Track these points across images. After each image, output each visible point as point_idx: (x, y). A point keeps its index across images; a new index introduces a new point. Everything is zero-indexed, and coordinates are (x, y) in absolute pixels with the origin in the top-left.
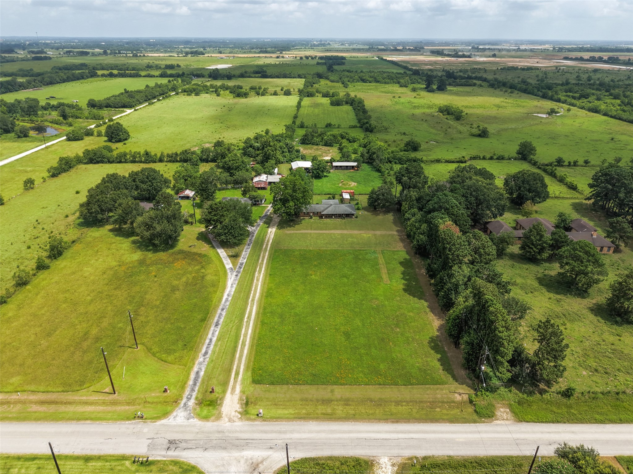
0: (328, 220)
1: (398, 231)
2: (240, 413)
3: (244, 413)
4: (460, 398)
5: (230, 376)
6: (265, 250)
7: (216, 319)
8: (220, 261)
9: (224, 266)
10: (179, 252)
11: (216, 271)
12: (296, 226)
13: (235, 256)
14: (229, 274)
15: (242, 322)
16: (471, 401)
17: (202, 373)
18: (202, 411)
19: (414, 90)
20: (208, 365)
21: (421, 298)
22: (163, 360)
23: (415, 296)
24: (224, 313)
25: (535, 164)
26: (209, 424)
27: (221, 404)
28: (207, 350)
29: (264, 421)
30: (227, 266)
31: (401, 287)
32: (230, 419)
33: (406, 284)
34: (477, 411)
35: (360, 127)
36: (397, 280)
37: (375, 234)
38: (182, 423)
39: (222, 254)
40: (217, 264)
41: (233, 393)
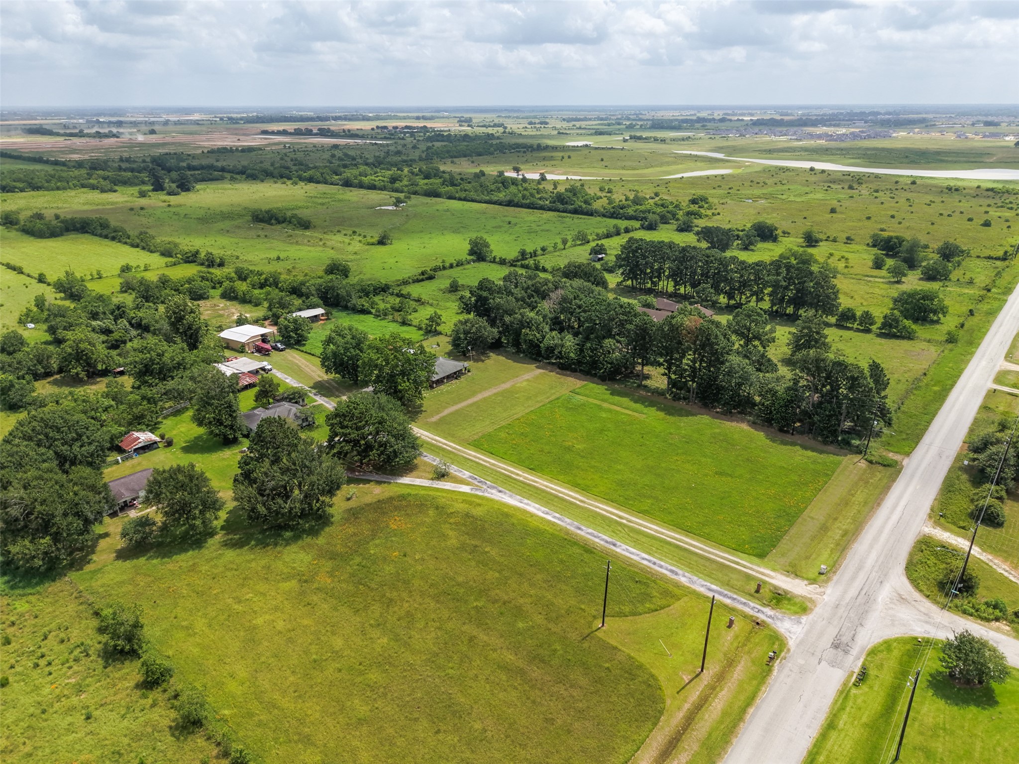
0: (443, 388)
1: (538, 367)
2: (809, 584)
3: (813, 581)
4: (863, 464)
5: (736, 569)
6: (459, 450)
7: (597, 540)
8: (438, 490)
9: (460, 492)
10: (354, 514)
11: (464, 501)
12: (423, 409)
13: (441, 475)
14: (486, 494)
15: (625, 525)
16: (871, 462)
17: (714, 587)
18: (789, 609)
19: (143, 195)
20: (700, 578)
21: (693, 415)
22: (657, 610)
23: (687, 416)
24: (590, 531)
25: (503, 262)
26: (818, 610)
27: (786, 592)
28: (667, 569)
29: (835, 572)
30: (460, 490)
31: (661, 414)
32: (817, 593)
33: (659, 409)
34: (885, 466)
35: (186, 262)
36: (645, 410)
37: (528, 380)
38: (805, 629)
39: (418, 482)
40: (444, 495)
41: (772, 578)
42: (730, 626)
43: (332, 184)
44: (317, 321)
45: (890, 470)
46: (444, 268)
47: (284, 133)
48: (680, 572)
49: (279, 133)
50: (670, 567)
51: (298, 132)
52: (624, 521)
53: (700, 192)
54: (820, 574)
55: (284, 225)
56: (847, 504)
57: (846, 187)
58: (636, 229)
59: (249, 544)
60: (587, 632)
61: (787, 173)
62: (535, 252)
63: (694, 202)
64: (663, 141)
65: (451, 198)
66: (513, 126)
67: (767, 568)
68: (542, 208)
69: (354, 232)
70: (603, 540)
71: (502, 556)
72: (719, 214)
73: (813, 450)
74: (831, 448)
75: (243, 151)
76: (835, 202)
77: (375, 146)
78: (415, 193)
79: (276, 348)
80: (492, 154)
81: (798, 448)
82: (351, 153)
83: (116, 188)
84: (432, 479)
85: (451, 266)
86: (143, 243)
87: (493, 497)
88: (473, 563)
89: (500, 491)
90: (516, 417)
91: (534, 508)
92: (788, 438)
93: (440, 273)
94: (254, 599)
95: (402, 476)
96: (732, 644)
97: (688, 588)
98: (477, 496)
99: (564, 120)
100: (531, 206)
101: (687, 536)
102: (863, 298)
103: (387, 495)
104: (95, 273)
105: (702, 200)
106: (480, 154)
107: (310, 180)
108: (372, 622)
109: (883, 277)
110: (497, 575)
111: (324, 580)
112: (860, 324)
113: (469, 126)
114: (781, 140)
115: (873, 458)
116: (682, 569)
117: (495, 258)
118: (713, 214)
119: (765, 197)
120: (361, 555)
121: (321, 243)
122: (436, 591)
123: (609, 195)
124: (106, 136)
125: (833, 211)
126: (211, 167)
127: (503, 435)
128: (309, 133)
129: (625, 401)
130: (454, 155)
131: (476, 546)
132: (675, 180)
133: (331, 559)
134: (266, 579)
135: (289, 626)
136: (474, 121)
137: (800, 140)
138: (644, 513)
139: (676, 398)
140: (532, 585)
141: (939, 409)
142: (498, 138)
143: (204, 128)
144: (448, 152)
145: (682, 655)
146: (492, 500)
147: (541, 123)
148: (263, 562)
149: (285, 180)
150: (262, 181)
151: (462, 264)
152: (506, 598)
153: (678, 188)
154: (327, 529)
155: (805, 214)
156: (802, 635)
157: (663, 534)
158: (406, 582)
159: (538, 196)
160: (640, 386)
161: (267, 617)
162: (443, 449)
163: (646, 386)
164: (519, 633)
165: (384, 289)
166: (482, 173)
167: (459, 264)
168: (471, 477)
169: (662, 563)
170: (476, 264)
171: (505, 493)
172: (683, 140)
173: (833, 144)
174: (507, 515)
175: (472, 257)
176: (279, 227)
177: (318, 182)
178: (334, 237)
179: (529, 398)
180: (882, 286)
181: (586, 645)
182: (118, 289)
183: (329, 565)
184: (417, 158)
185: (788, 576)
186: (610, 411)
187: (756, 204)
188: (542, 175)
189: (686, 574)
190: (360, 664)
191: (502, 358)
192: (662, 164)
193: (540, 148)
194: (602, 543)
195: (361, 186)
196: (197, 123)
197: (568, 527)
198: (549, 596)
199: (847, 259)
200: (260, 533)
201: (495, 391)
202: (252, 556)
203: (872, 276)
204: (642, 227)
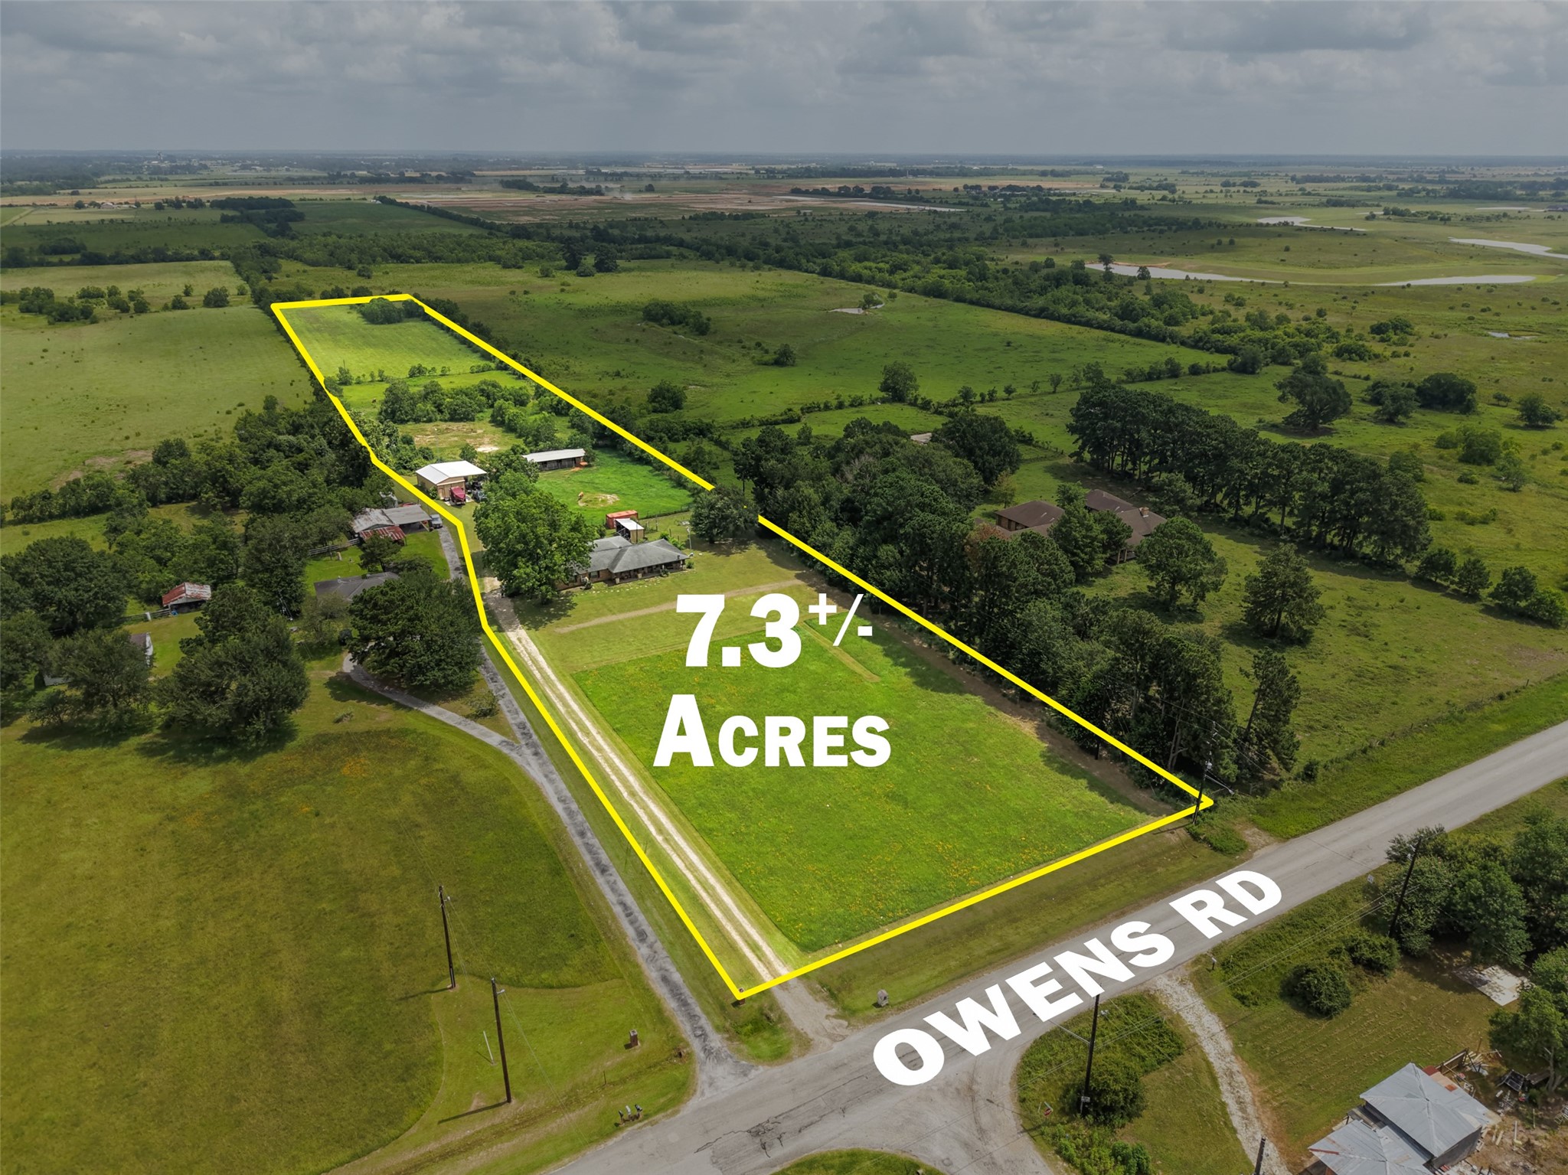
0: (631, 586)
1: (798, 577)
2: (836, 1017)
3: (848, 1014)
4: (1177, 837)
5: (741, 958)
6: (550, 681)
8: (460, 733)
9: (482, 743)
10: (323, 741)
11: (473, 757)
12: (570, 612)
13: (486, 714)
14: (514, 755)
15: (653, 845)
16: (1196, 836)
17: (677, 976)
18: (755, 1048)
19: (547, 273)
20: (671, 955)
21: (961, 692)
22: (551, 987)
23: (948, 692)
24: (595, 841)
25: (926, 406)
26: (800, 1066)
27: (782, 1018)
28: (637, 928)
29: (902, 1010)
30: (488, 740)
31: (908, 681)
32: (831, 1035)
33: (914, 673)
34: (1215, 849)
35: (498, 368)
38: (741, 1088)
39: (447, 716)
40: (458, 741)
42: (628, 1046)
43: (806, 271)
44: (570, 467)
45: (1221, 858)
46: (827, 408)
47: (824, 193)
48: (651, 938)
49: (816, 193)
50: (646, 927)
51: (844, 193)
52: (659, 838)
53: (1400, 312)
55: (678, 327)
58: (1216, 370)
59: (165, 754)
60: (419, 989)
62: (991, 394)
63: (1378, 330)
64: (1445, 220)
65: (959, 299)
66: (1191, 189)
68: (1086, 323)
70: (596, 859)
71: (435, 847)
72: (1407, 355)
73: (1105, 792)
78: (911, 290)
79: (476, 499)
81: (1083, 782)
82: (882, 226)
83: (525, 263)
84: (467, 717)
85: (839, 407)
87: (518, 760)
88: (387, 848)
89: (538, 753)
91: (558, 788)
93: (815, 415)
94: (95, 827)
95: (435, 703)
96: (605, 1074)
97: (637, 966)
98: (498, 754)
99: (1293, 179)
100: (1071, 319)
101: (728, 884)
104: (376, 374)
105: (1395, 328)
106: (1081, 233)
108: (183, 894)
110: (399, 873)
111: (192, 822)
112: (1461, 583)
113: (1115, 187)
115: (1205, 830)
116: (659, 934)
117: (916, 399)
118: (1395, 355)
119: (1542, 329)
120: (270, 800)
122: (300, 875)
123: (1230, 308)
126: (669, 240)
127: (632, 670)
128: (858, 193)
129: (873, 650)
131: (417, 825)
132: (1390, 290)
133: (230, 796)
134: (135, 804)
135: (92, 872)
136: (1132, 179)
138: (705, 833)
141: (1457, 767)
142: (1142, 208)
143: (723, 185)
146: (511, 764)
147: (1245, 184)
151: (861, 404)
152: (374, 909)
153: (1380, 304)
154: (270, 754)
156: (726, 1096)
157: (693, 871)
158: (280, 852)
161: (83, 853)
164: (334, 964)
165: (702, 431)
166: (1049, 264)
167: (857, 403)
168: (523, 723)
169: (641, 918)
170: (887, 405)
171: (542, 757)
175: (882, 394)
176: (669, 330)
177: (790, 267)
181: (398, 1008)
182: (384, 397)
183: (219, 804)
184: (972, 235)
185: (812, 993)
186: (831, 662)
187: (1506, 341)
188: (1143, 269)
189: (658, 945)
191: (763, 554)
192: (1395, 261)
193: (1196, 225)
194: (591, 863)
195: (842, 276)
196: (718, 177)
197: (570, 828)
200: (193, 743)
202: (152, 771)
204: (1232, 368)
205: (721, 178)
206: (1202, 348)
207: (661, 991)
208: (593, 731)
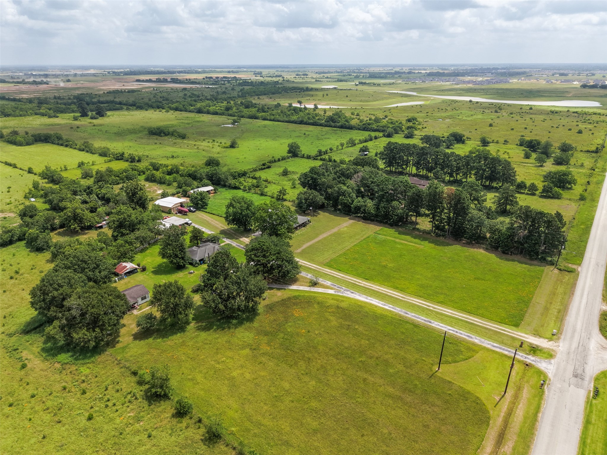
0: (298, 232)
3: (550, 340)
4: (556, 271)
5: (504, 334)
6: (320, 269)
7: (419, 320)
8: (315, 292)
9: (328, 294)
10: (270, 308)
11: (333, 299)
13: (314, 284)
14: (345, 295)
15: (432, 310)
16: (560, 270)
17: (495, 344)
18: (542, 356)
19: (75, 119)
20: (486, 340)
21: (450, 245)
22: (467, 359)
23: (447, 246)
24: (413, 314)
25: (309, 157)
26: (558, 356)
27: (537, 346)
28: (465, 335)
29: (561, 334)
30: (328, 292)
31: (432, 245)
32: (555, 346)
33: (430, 242)
35: (117, 160)
36: (423, 243)
37: (346, 227)
38: (555, 367)
39: (301, 288)
40: (320, 295)
41: (527, 338)
43: (190, 112)
45: (573, 274)
46: (275, 161)
47: (150, 81)
48: (473, 337)
49: (148, 81)
50: (466, 334)
51: (158, 81)
52: (431, 308)
53: (411, 115)
54: (553, 335)
55: (169, 136)
56: (554, 294)
57: (493, 111)
58: (381, 137)
59: (213, 328)
60: (431, 373)
61: (457, 103)
62: (326, 151)
63: (409, 120)
64: (379, 85)
65: (265, 119)
66: (288, 76)
67: (522, 332)
68: (321, 125)
69: (214, 141)
70: (422, 319)
71: (366, 330)
72: (426, 128)
73: (526, 264)
74: (535, 262)
75: (129, 92)
76: (490, 120)
77: (208, 89)
78: (243, 117)
79: (190, 211)
80: (280, 93)
81: (516, 263)
83: (58, 115)
84: (309, 286)
85: (279, 160)
86: (87, 148)
87: (349, 296)
88: (351, 336)
89: (352, 293)
90: (347, 248)
91: (375, 302)
92: (508, 257)
93: (273, 164)
94: (227, 361)
95: (291, 285)
96: (516, 377)
97: (481, 346)
98: (339, 296)
99: (317, 73)
100: (315, 124)
101: (470, 315)
102: (524, 175)
103: (285, 296)
104: (63, 167)
105: (413, 120)
106: (273, 93)
107: (176, 109)
108: (302, 372)
109: (532, 163)
110: (367, 342)
111: (265, 348)
112: (529, 191)
113: (261, 77)
114: (447, 85)
115: (560, 267)
116: (473, 335)
117: (304, 155)
118: (423, 128)
119: (450, 117)
120: (283, 332)
121: (196, 147)
122: (334, 353)
123: (358, 117)
124: (41, 83)
125: (491, 125)
126: (112, 102)
127: (342, 259)
128: (165, 81)
129: (408, 237)
130: (259, 94)
131: (349, 326)
132: (394, 108)
133: (265, 335)
134: (230, 348)
135: (253, 376)
136: (263, 73)
137: (458, 84)
138: (441, 303)
139: (438, 235)
140: (390, 347)
141: (588, 238)
142: (281, 84)
144: (254, 92)
145: (490, 385)
146: (349, 298)
147: (304, 75)
148: (225, 339)
149: (161, 109)
150: (147, 110)
151: (285, 159)
152: (377, 355)
153: (397, 113)
154: (257, 317)
155: (475, 127)
156: (554, 371)
157: (456, 315)
158: (315, 348)
159: (317, 118)
160: (414, 229)
161: (239, 371)
162: (310, 269)
163: (418, 229)
164: (392, 376)
165: (244, 174)
166: (279, 105)
167: (283, 159)
168: (332, 285)
169: (461, 332)
170: (293, 159)
171: (356, 294)
172: (390, 84)
173: (477, 87)
174: (361, 307)
175: (290, 155)
176: (166, 138)
177: (181, 111)
178: (202, 144)
179: (351, 237)
180: (533, 168)
181: (433, 381)
182: (80, 176)
183: (265, 339)
184: (236, 96)
185: (535, 337)
186: (402, 244)
187: (445, 121)
188: (315, 105)
189: (477, 338)
190: (304, 397)
191: (327, 214)
192: (383, 99)
193: (307, 89)
194: (423, 321)
195: (208, 113)
196: (94, 75)
197: (400, 313)
198: (402, 353)
199: (508, 153)
200: (217, 321)
201: (329, 234)
202: (217, 336)
203: (525, 163)
204: (384, 136)
205: (95, 76)
206: (367, 131)
207: (498, 350)
208: (361, 282)
